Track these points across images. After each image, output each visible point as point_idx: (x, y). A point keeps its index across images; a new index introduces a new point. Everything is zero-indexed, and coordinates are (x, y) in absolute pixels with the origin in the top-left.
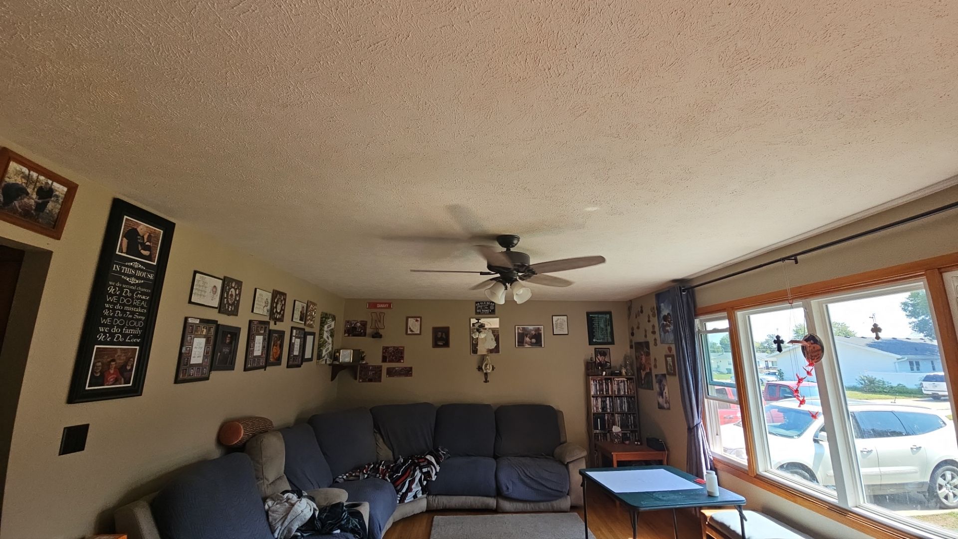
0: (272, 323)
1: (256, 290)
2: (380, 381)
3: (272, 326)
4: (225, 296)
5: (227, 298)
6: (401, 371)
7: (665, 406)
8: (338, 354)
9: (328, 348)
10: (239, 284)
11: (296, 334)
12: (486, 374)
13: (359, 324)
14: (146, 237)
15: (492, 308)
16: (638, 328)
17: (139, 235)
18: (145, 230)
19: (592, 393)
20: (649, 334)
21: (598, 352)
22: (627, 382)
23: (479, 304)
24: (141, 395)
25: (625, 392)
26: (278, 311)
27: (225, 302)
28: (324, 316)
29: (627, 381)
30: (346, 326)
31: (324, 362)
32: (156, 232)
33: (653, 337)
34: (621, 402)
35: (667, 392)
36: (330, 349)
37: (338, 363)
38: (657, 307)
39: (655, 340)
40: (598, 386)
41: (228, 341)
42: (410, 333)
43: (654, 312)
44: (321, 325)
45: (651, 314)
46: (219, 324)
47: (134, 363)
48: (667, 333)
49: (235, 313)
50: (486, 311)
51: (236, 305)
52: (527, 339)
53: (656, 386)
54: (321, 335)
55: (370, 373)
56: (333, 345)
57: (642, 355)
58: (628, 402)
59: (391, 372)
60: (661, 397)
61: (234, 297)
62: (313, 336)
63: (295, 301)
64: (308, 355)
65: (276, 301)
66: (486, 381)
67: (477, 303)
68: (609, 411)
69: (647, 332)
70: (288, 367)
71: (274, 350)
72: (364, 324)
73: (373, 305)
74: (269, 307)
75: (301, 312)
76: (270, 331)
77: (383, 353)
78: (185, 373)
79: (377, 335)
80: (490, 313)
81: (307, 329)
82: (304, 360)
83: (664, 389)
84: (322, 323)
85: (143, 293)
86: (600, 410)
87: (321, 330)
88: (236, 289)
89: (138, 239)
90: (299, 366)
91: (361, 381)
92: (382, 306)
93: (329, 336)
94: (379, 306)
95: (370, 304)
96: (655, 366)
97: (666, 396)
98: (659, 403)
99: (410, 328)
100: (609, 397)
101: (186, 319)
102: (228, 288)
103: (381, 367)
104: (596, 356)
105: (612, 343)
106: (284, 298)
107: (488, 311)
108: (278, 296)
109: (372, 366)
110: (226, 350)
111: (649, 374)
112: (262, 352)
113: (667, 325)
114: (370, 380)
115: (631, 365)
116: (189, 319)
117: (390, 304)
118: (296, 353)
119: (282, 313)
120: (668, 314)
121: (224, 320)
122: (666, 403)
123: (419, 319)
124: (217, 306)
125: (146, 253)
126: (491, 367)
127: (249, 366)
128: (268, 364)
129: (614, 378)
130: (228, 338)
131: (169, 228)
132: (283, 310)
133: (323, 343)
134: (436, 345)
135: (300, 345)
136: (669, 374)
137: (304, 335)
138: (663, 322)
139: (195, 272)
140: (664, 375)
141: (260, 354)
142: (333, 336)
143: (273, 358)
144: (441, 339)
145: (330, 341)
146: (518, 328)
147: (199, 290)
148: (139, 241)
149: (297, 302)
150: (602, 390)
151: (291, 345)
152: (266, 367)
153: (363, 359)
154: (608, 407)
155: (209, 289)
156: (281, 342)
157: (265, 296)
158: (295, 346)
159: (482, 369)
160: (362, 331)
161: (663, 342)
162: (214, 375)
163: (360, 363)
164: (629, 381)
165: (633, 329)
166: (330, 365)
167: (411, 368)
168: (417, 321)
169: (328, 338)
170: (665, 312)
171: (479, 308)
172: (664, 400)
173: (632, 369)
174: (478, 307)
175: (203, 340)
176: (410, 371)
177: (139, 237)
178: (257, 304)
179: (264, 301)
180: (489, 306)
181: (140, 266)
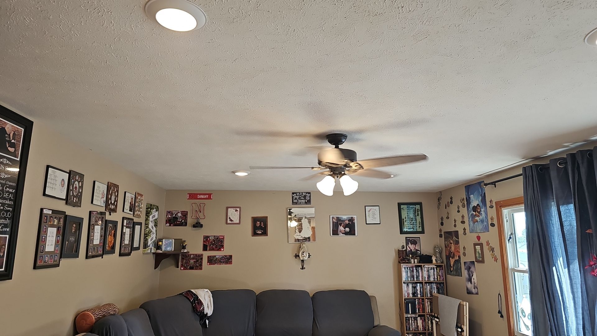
0: (107, 213)
1: (94, 182)
2: (201, 269)
3: (108, 217)
4: (71, 189)
5: (73, 190)
6: (221, 259)
7: (474, 291)
8: (161, 243)
9: (153, 237)
10: (82, 176)
11: (127, 224)
12: (303, 261)
13: (180, 215)
14: (11, 135)
15: (308, 198)
16: (448, 218)
17: (7, 134)
18: (11, 129)
19: (404, 279)
20: (458, 223)
21: (408, 241)
22: (437, 270)
23: (295, 195)
24: (11, 279)
25: (434, 278)
26: (113, 202)
27: (71, 194)
28: (150, 206)
29: (436, 268)
30: (168, 216)
31: (149, 251)
32: (19, 130)
33: (463, 226)
34: (431, 288)
35: (475, 279)
36: (154, 239)
37: (161, 252)
38: (466, 198)
39: (464, 229)
40: (409, 272)
41: (73, 230)
42: (230, 222)
43: (464, 203)
44: (146, 215)
45: (460, 205)
46: (67, 215)
47: (5, 250)
48: (476, 223)
49: (78, 205)
50: (303, 201)
51: (79, 197)
52: (341, 228)
53: (465, 273)
54: (147, 225)
55: (192, 261)
56: (156, 235)
57: (451, 244)
58: (438, 288)
59: (211, 261)
60: (469, 282)
61: (78, 190)
62: (140, 226)
63: (125, 193)
64: (136, 245)
65: (110, 192)
66: (303, 268)
67: (293, 193)
68: (419, 296)
69: (457, 222)
70: (121, 255)
71: (110, 239)
72: (185, 214)
73: (193, 196)
74: (105, 198)
75: (130, 203)
76: (106, 221)
77: (204, 241)
78: (41, 259)
79: (198, 225)
80: (306, 203)
81: (136, 220)
82: (133, 249)
83: (472, 275)
84: (148, 214)
85: (10, 187)
86: (411, 295)
87: (147, 220)
88: (79, 181)
89: (6, 137)
90: (129, 254)
91: (182, 268)
92: (202, 197)
93: (154, 226)
94: (199, 197)
95: (190, 194)
96: (464, 254)
97: (474, 282)
98: (467, 289)
99: (230, 218)
100: (421, 283)
101: (42, 210)
102: (73, 181)
103: (202, 255)
104: (407, 244)
105: (423, 232)
106: (117, 190)
107: (304, 201)
108: (112, 188)
109: (193, 255)
110: (72, 239)
111: (458, 262)
112: (100, 241)
113: (476, 215)
114: (191, 268)
115: (441, 253)
116: (44, 210)
117: (210, 195)
118: (127, 242)
119: (115, 204)
120: (478, 205)
121: (71, 211)
122: (475, 289)
123: (238, 209)
124: (65, 198)
125: (12, 150)
126: (308, 255)
127: (90, 254)
128: (105, 252)
129: (424, 266)
130: (73, 228)
131: (28, 125)
132: (116, 201)
133: (148, 232)
134: (255, 234)
135: (130, 235)
136: (478, 261)
137: (132, 225)
138: (472, 212)
139: (48, 167)
140: (473, 263)
141: (98, 243)
142: (157, 226)
143: (109, 246)
144: (260, 228)
145: (154, 230)
146: (333, 218)
147: (51, 183)
148: (7, 139)
149: (127, 193)
150: (413, 277)
151: (123, 234)
152: (103, 255)
153: (184, 248)
154: (419, 292)
155: (59, 182)
156: (115, 231)
157: (101, 188)
158: (126, 235)
159: (299, 256)
160: (183, 221)
161: (472, 231)
162: (63, 261)
163: (182, 251)
164: (438, 268)
165: (442, 219)
166: (153, 253)
167: (231, 256)
168: (236, 211)
169: (152, 227)
170: (474, 203)
171: (296, 199)
172: (473, 285)
173: (441, 257)
174: (294, 198)
175: (55, 230)
176: (230, 259)
177: (6, 135)
178: (96, 196)
179: (101, 193)
180: (305, 197)
181: (8, 162)
